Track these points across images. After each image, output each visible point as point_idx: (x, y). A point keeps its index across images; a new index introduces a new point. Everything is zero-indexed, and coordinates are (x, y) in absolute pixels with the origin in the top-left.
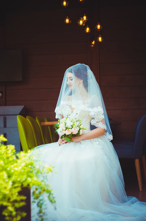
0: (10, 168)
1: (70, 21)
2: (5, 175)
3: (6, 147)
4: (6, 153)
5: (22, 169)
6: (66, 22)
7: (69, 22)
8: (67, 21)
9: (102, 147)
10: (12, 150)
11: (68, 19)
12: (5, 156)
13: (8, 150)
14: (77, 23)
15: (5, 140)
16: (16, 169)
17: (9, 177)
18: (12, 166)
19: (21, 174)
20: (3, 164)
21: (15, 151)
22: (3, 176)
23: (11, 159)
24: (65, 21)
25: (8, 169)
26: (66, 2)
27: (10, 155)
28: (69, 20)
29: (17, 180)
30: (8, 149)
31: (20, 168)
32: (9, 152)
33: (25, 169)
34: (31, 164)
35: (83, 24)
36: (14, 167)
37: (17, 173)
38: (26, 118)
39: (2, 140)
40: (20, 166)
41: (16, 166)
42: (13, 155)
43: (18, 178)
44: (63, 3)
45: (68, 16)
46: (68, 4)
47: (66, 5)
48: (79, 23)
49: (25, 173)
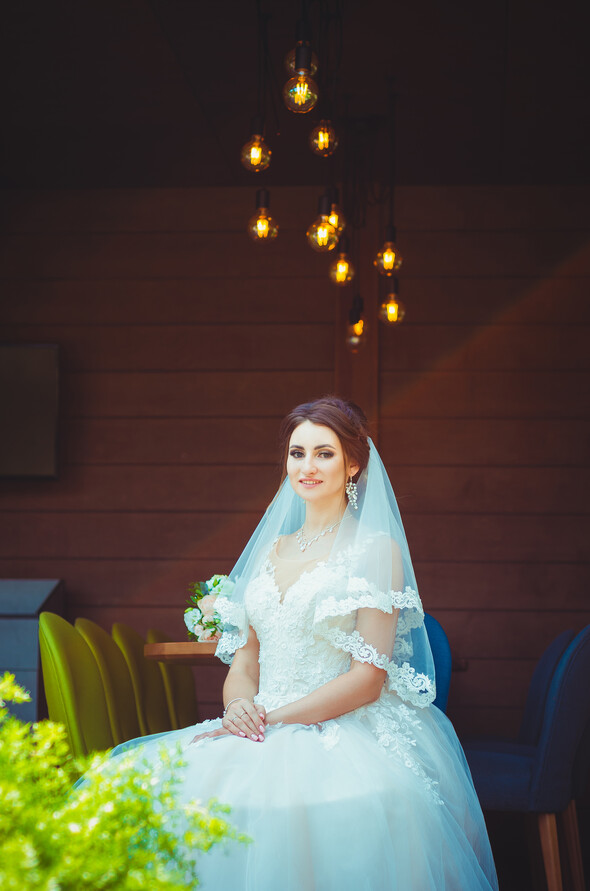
0: (49, 824)
1: (275, 230)
2: (28, 852)
3: (25, 729)
4: (29, 758)
5: (102, 827)
6: (255, 234)
7: (270, 232)
8: (262, 227)
10: (53, 746)
11: (267, 219)
12: (22, 769)
13: (35, 744)
14: (307, 238)
15: (21, 696)
16: (74, 828)
17: (46, 862)
18: (57, 815)
19: (97, 849)
20: (19, 806)
21: (64, 748)
22: (19, 855)
23: (45, 785)
24: (254, 229)
25: (41, 826)
26: (260, 150)
27: (44, 766)
28: (271, 224)
29: (79, 880)
30: (36, 737)
31: (93, 823)
32: (41, 751)
33: (113, 832)
34: (144, 815)
35: (330, 241)
36: (63, 821)
37: (75, 849)
39: (8, 698)
40: (91, 814)
41: (75, 817)
42: (58, 767)
43: (83, 867)
44: (249, 153)
45: (267, 206)
46: (268, 159)
47: (263, 160)
48: (314, 236)
49: (117, 850)
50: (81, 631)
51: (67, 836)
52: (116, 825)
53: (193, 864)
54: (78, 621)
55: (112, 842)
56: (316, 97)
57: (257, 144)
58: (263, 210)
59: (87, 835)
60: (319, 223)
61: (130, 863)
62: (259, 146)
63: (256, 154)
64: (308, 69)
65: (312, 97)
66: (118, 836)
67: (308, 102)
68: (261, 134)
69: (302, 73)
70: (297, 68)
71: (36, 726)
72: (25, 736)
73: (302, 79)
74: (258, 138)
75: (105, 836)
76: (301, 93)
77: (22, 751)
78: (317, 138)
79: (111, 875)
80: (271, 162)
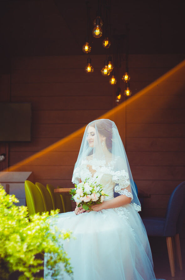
0: (23, 231)
1: (93, 70)
2: (18, 237)
3: (17, 208)
4: (18, 215)
5: (36, 232)
6: (87, 71)
7: (91, 70)
8: (89, 69)
10: (24, 212)
11: (90, 66)
12: (16, 218)
13: (20, 212)
14: (101, 72)
15: (17, 201)
16: (29, 233)
17: (23, 240)
18: (25, 229)
19: (35, 237)
20: (15, 226)
21: (27, 213)
22: (16, 238)
23: (22, 222)
24: (87, 69)
25: (21, 231)
26: (88, 47)
27: (22, 217)
28: (91, 68)
29: (30, 245)
30: (20, 210)
31: (34, 231)
32: (21, 213)
33: (39, 233)
34: (47, 229)
35: (108, 73)
38: (35, 184)
39: (13, 201)
40: (33, 229)
41: (29, 229)
42: (26, 217)
43: (31, 242)
44: (85, 48)
45: (90, 63)
46: (90, 49)
47: (88, 50)
48: (103, 72)
49: (40, 237)
50: (37, 186)
51: (27, 235)
52: (40, 231)
53: (62, 245)
55: (39, 236)
56: (102, 33)
57: (87, 45)
58: (89, 64)
59: (32, 234)
60: (105, 68)
61: (43, 240)
62: (88, 46)
63: (86, 48)
64: (99, 25)
65: (101, 33)
66: (40, 234)
67: (99, 34)
68: (88, 42)
69: (98, 26)
70: (96, 25)
71: (20, 207)
72: (17, 210)
73: (98, 28)
74: (87, 43)
75: (37, 234)
76: (97, 32)
77: (16, 213)
78: (105, 43)
79: (38, 244)
80: (91, 50)
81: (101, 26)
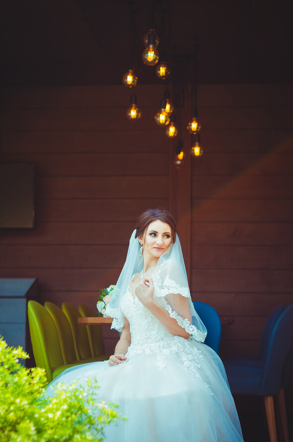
0: (40, 414)
1: (140, 115)
2: (32, 429)
3: (28, 371)
4: (30, 384)
5: (63, 415)
6: (130, 116)
7: (137, 116)
8: (133, 113)
9: (199, 366)
10: (40, 378)
11: (135, 109)
12: (27, 389)
13: (33, 378)
15: (25, 356)
16: (50, 416)
17: (40, 431)
18: (43, 410)
19: (60, 425)
20: (27, 407)
21: (45, 379)
24: (129, 114)
25: (37, 416)
26: (132, 77)
27: (36, 387)
28: (138, 112)
29: (53, 439)
30: (33, 375)
31: (59, 414)
32: (36, 380)
33: (67, 417)
34: (80, 409)
35: (166, 121)
36: (46, 412)
37: (51, 425)
38: (43, 305)
39: (20, 357)
40: (57, 410)
41: (51, 411)
42: (43, 388)
43: (55, 433)
44: (127, 78)
45: (136, 103)
46: (136, 81)
47: (133, 82)
48: (158, 119)
49: (69, 426)
50: (47, 308)
51: (47, 419)
52: (68, 414)
54: (46, 303)
55: (67, 421)
56: (158, 58)
57: (130, 74)
58: (134, 105)
59: (56, 418)
60: (161, 112)
61: (75, 431)
62: (132, 75)
63: (130, 79)
64: (154, 44)
65: (156, 58)
66: (69, 419)
67: (154, 60)
68: (132, 69)
69: (151, 46)
70: (149, 44)
71: (33, 369)
72: (28, 374)
73: (151, 49)
74: (131, 71)
75: (64, 419)
76: (151, 56)
77: (27, 381)
78: (160, 70)
79: (66, 437)
80: (137, 83)
81: (157, 45)
